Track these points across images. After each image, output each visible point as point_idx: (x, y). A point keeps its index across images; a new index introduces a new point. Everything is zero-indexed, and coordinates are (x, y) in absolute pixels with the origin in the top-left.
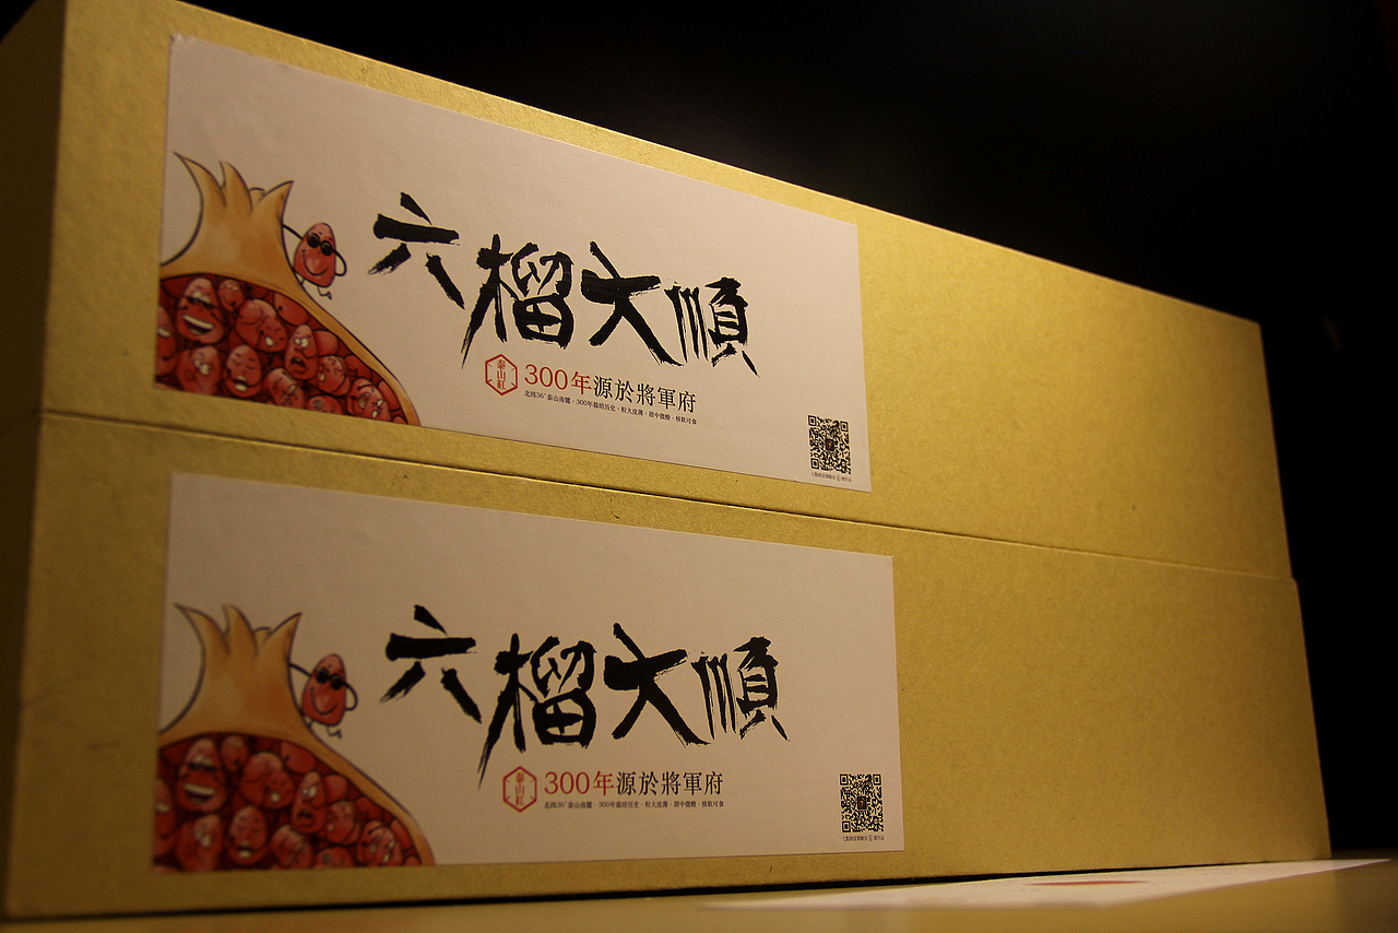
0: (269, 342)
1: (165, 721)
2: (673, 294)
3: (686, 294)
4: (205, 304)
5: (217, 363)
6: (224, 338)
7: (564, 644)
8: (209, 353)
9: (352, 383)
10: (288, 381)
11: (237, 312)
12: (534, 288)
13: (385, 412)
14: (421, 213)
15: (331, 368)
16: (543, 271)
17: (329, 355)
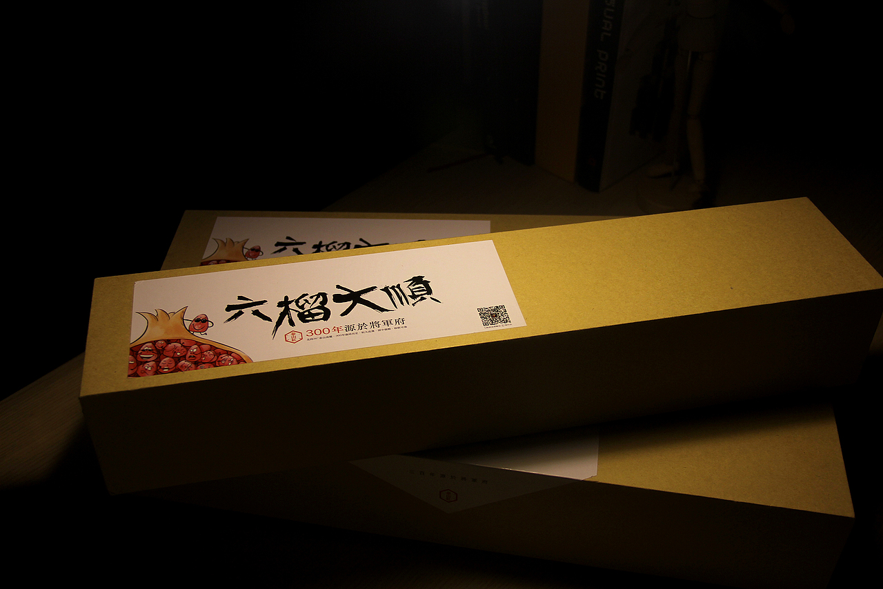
0: (178, 354)
1: (204, 257)
2: (386, 290)
3: (393, 288)
4: (150, 350)
5: (155, 366)
6: (158, 358)
7: (339, 243)
8: (151, 364)
9: (218, 357)
10: (187, 363)
11: (163, 349)
12: (307, 307)
13: (235, 361)
14: (248, 299)
15: (208, 355)
16: (311, 301)
17: (206, 351)
